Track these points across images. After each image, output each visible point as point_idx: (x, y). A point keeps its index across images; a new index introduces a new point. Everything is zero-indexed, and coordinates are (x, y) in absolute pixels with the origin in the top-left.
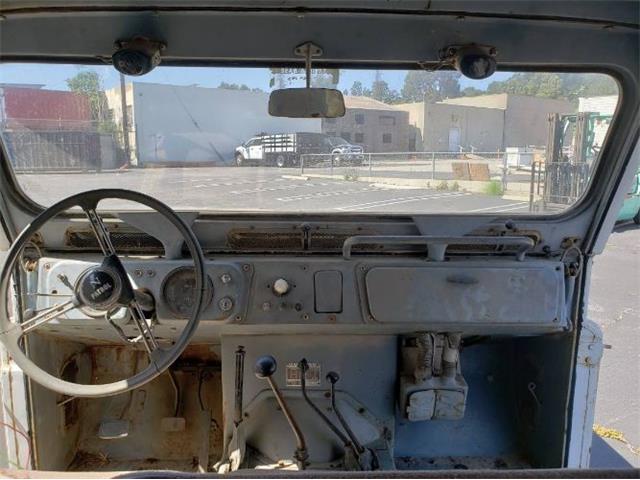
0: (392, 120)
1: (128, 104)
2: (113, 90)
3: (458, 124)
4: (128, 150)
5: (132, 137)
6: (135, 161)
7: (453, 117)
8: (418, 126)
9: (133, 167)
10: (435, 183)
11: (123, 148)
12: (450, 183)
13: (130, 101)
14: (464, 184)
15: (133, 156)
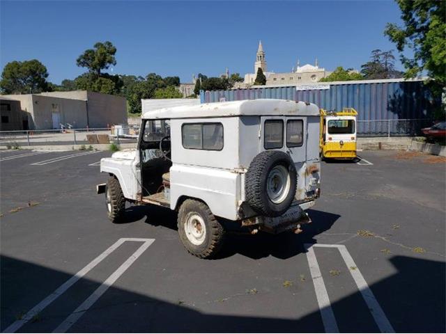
0: (6, 106)
3: (57, 110)
8: (28, 111)
10: (77, 147)
14: (95, 146)
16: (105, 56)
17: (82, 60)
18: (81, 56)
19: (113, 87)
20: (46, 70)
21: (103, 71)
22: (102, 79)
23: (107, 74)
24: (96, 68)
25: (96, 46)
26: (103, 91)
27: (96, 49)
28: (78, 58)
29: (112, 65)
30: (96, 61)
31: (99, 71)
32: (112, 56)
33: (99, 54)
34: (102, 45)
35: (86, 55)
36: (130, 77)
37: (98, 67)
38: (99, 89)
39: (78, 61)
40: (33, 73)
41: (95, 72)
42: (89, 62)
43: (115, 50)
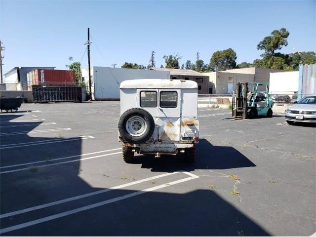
1: (91, 75)
2: (85, 69)
3: (232, 81)
4: (91, 94)
5: (93, 88)
6: (93, 99)
7: (230, 78)
8: (213, 82)
9: (93, 101)
10: (211, 105)
11: (88, 93)
12: (216, 105)
13: (92, 74)
14: (220, 106)
15: (93, 96)
16: (279, 39)
17: (261, 45)
18: (261, 42)
19: (283, 63)
20: (235, 55)
21: (276, 51)
22: (275, 57)
23: (279, 53)
24: (271, 50)
25: (272, 33)
26: (274, 66)
27: (273, 35)
28: (258, 43)
29: (284, 46)
30: (272, 44)
31: (273, 52)
32: (285, 39)
33: (274, 39)
34: (277, 31)
35: (265, 41)
36: (309, 53)
37: (272, 49)
38: (272, 65)
39: (258, 46)
40: (228, 57)
41: (270, 53)
42: (266, 46)
43: (288, 34)
